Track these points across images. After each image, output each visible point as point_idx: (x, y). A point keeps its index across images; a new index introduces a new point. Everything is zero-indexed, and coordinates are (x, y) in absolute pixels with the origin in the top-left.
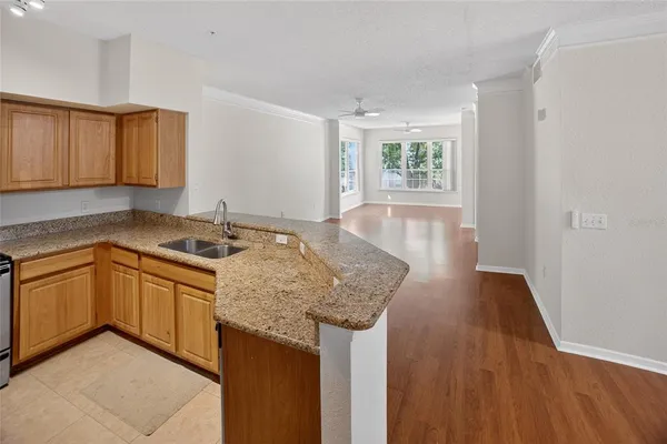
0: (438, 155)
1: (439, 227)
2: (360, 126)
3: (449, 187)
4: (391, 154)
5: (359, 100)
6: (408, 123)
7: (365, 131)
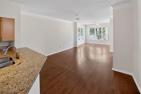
0: (104, 32)
1: (104, 50)
2: (84, 24)
3: (107, 39)
4: (92, 31)
5: (77, 15)
6: (95, 23)
7: (86, 25)
